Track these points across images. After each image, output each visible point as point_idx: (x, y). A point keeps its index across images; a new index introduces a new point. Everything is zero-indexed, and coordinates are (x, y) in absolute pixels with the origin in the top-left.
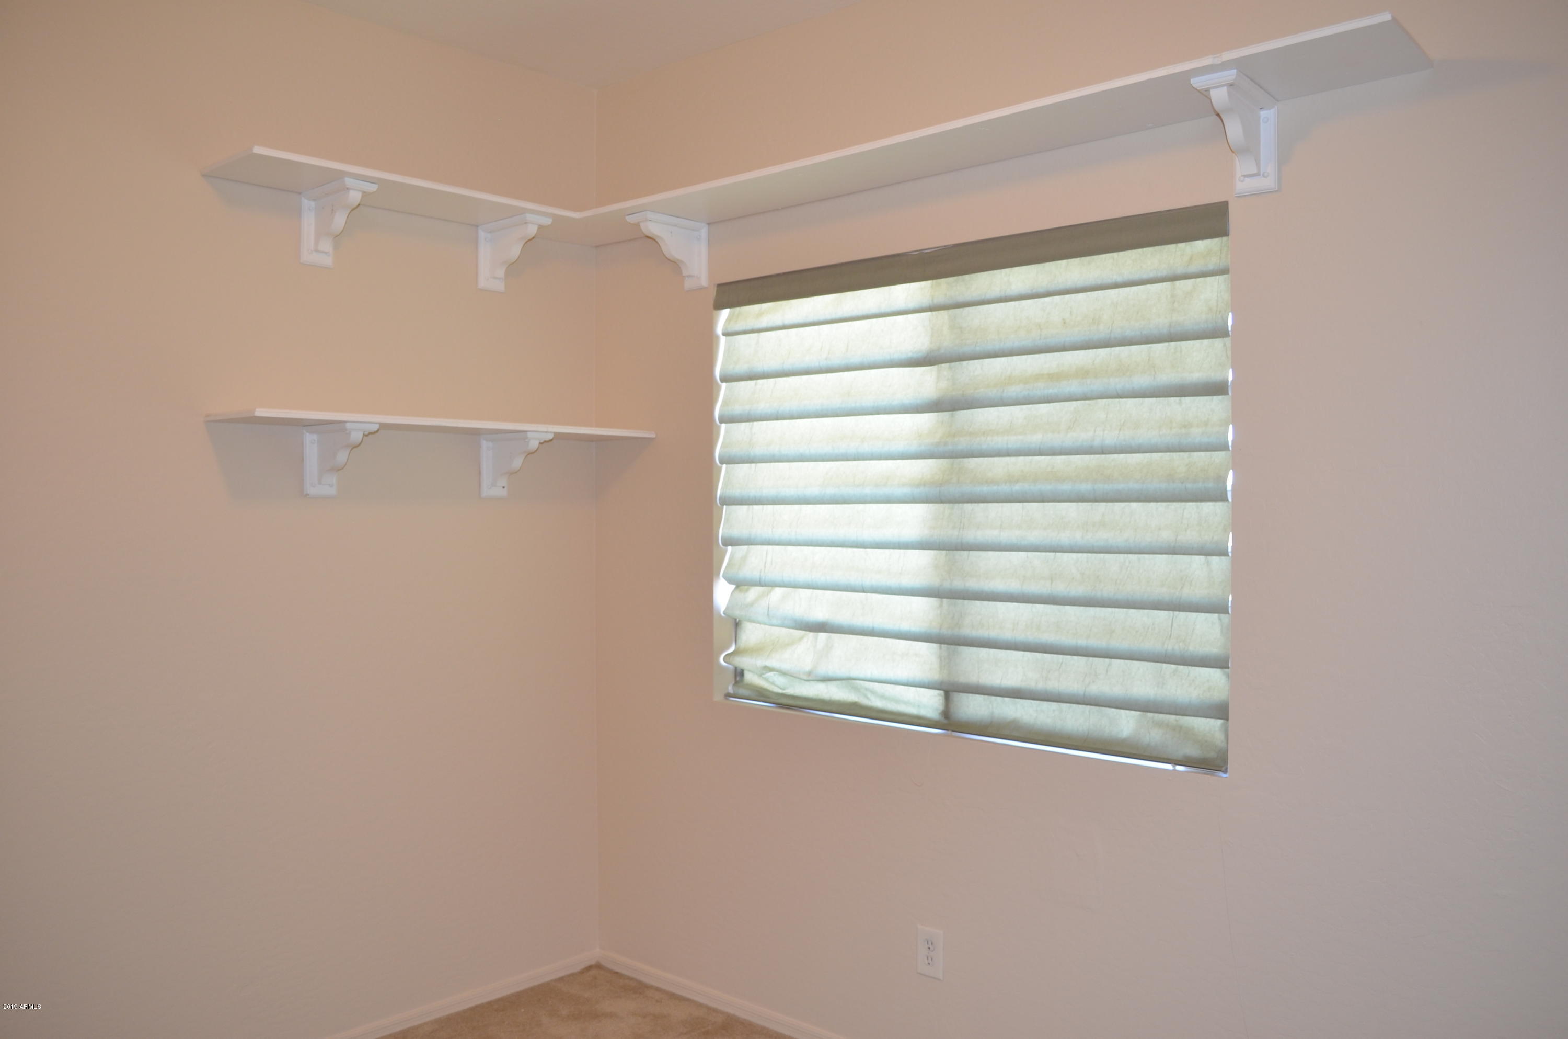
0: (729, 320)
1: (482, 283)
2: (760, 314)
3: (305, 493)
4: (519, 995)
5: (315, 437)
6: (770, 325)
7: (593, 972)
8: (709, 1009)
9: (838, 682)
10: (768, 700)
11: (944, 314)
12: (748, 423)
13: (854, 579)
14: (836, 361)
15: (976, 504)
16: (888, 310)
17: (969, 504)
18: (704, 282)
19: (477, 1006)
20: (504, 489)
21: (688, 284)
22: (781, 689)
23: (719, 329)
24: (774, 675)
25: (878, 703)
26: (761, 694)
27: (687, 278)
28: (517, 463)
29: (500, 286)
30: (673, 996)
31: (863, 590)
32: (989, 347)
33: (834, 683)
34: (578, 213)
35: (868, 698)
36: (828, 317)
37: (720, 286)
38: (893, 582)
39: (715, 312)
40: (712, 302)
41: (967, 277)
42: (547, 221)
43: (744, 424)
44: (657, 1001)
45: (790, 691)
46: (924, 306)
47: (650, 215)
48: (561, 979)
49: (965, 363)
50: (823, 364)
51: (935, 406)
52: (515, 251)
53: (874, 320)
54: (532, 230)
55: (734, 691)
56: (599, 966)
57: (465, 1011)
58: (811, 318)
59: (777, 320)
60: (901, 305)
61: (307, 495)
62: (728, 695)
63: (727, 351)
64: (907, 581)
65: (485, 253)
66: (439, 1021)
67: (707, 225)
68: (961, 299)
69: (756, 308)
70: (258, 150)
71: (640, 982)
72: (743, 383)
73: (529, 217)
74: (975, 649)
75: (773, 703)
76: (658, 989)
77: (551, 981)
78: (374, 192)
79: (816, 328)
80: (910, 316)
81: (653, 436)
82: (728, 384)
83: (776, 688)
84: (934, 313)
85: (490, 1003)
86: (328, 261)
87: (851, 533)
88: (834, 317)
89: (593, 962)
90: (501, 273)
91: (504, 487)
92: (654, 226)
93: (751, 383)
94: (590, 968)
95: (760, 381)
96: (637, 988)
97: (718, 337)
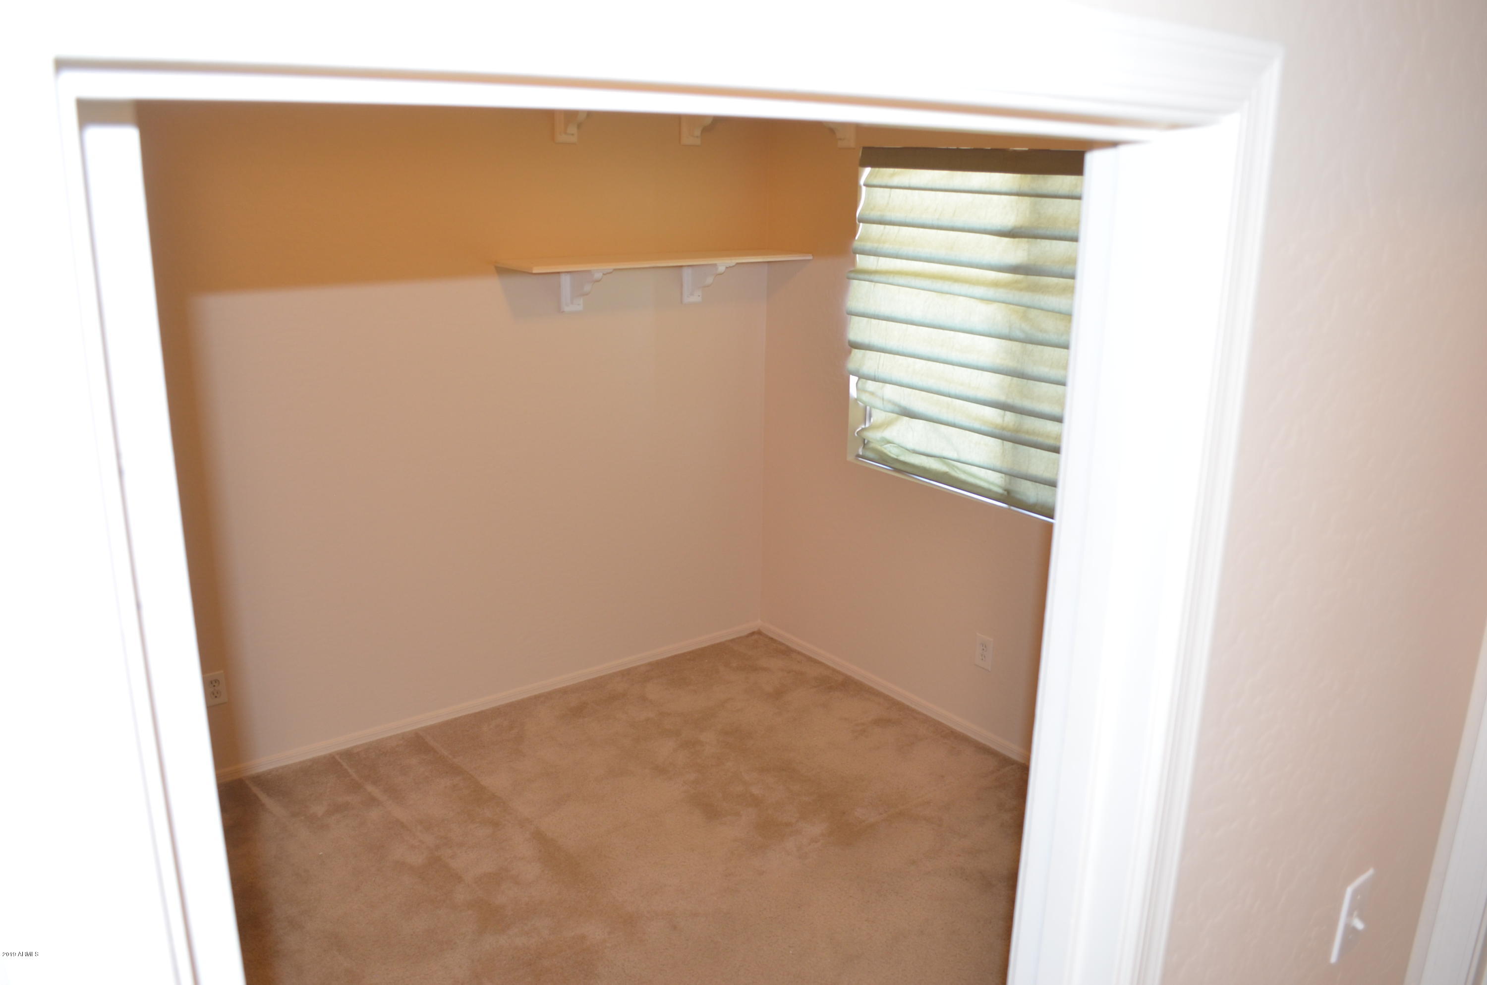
0: (870, 175)
2: (893, 175)
4: (703, 650)
6: (900, 184)
7: (756, 637)
8: (834, 670)
9: (936, 458)
10: (888, 464)
11: (1027, 200)
12: (875, 257)
13: (943, 386)
14: (945, 222)
15: (1036, 346)
16: (987, 190)
17: (1030, 345)
18: (854, 144)
19: (676, 656)
21: (840, 145)
23: (862, 181)
24: (891, 446)
25: (963, 477)
26: (884, 459)
29: (696, 142)
30: (810, 660)
31: (949, 396)
32: (1056, 233)
33: (933, 458)
36: (942, 186)
37: (863, 150)
38: (971, 393)
39: (860, 169)
40: (859, 160)
41: (1046, 176)
43: (872, 257)
44: (799, 662)
45: (902, 458)
48: (732, 641)
49: (1039, 240)
50: (935, 223)
51: (1014, 269)
53: (977, 195)
55: (862, 453)
56: (759, 633)
57: (668, 658)
58: (930, 186)
60: (997, 187)
62: (858, 456)
63: (867, 198)
64: (981, 395)
66: (650, 664)
68: (1040, 191)
69: (890, 171)
71: (787, 647)
72: (875, 226)
74: (1027, 447)
75: (890, 467)
76: (799, 653)
77: (726, 641)
79: (933, 193)
80: (1003, 197)
82: (864, 224)
83: (892, 454)
84: (1020, 198)
85: (684, 654)
87: (943, 353)
88: (947, 187)
89: (756, 630)
90: (698, 133)
93: (882, 227)
94: (753, 633)
95: (888, 227)
96: (786, 651)
97: (861, 187)
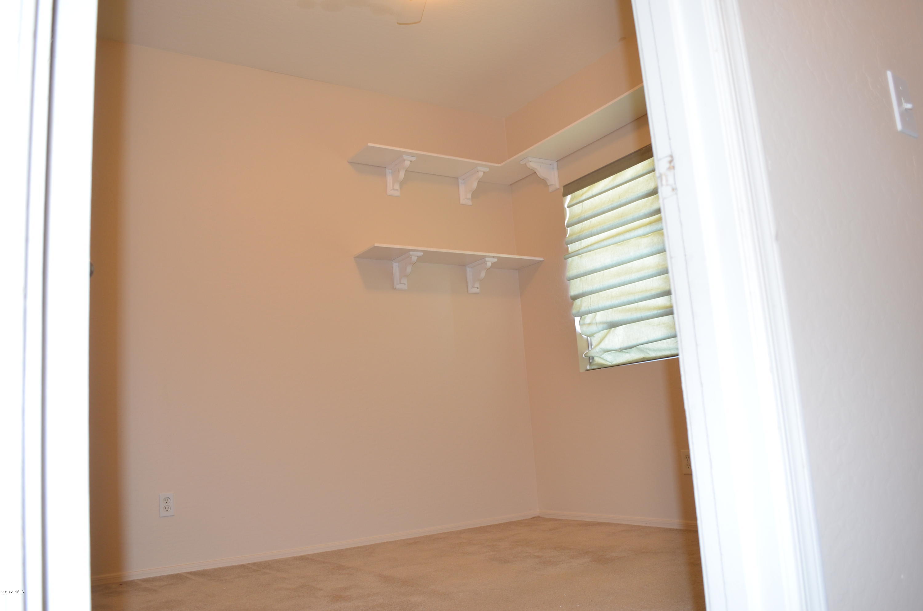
0: (570, 199)
1: (462, 201)
2: (582, 194)
3: (395, 288)
4: (500, 524)
5: (397, 264)
6: (587, 197)
7: (535, 519)
8: (591, 522)
12: (580, 241)
16: (636, 176)
18: (557, 186)
19: (481, 527)
20: (479, 289)
21: (551, 189)
22: (610, 362)
23: (566, 206)
24: (606, 354)
27: (550, 187)
28: (483, 274)
29: (469, 202)
30: (574, 520)
34: (499, 164)
35: (648, 353)
36: (611, 187)
37: (564, 186)
39: (564, 198)
40: (562, 194)
42: (487, 170)
43: (578, 242)
46: (650, 170)
47: (530, 159)
48: (520, 520)
52: (475, 185)
54: (481, 174)
55: (590, 368)
56: (539, 517)
57: (476, 527)
58: (604, 189)
59: (590, 194)
60: (641, 172)
61: (396, 288)
62: (587, 370)
63: (570, 213)
65: (462, 188)
67: (556, 162)
69: (581, 191)
70: (370, 144)
71: (558, 519)
72: (577, 225)
73: (479, 168)
76: (566, 520)
77: (516, 521)
78: (415, 161)
81: (543, 259)
82: (570, 227)
83: (608, 363)
85: (487, 526)
86: (398, 193)
88: (613, 186)
90: (469, 196)
91: (478, 288)
92: (533, 164)
93: (580, 224)
94: (534, 517)
95: (585, 222)
97: (565, 209)
